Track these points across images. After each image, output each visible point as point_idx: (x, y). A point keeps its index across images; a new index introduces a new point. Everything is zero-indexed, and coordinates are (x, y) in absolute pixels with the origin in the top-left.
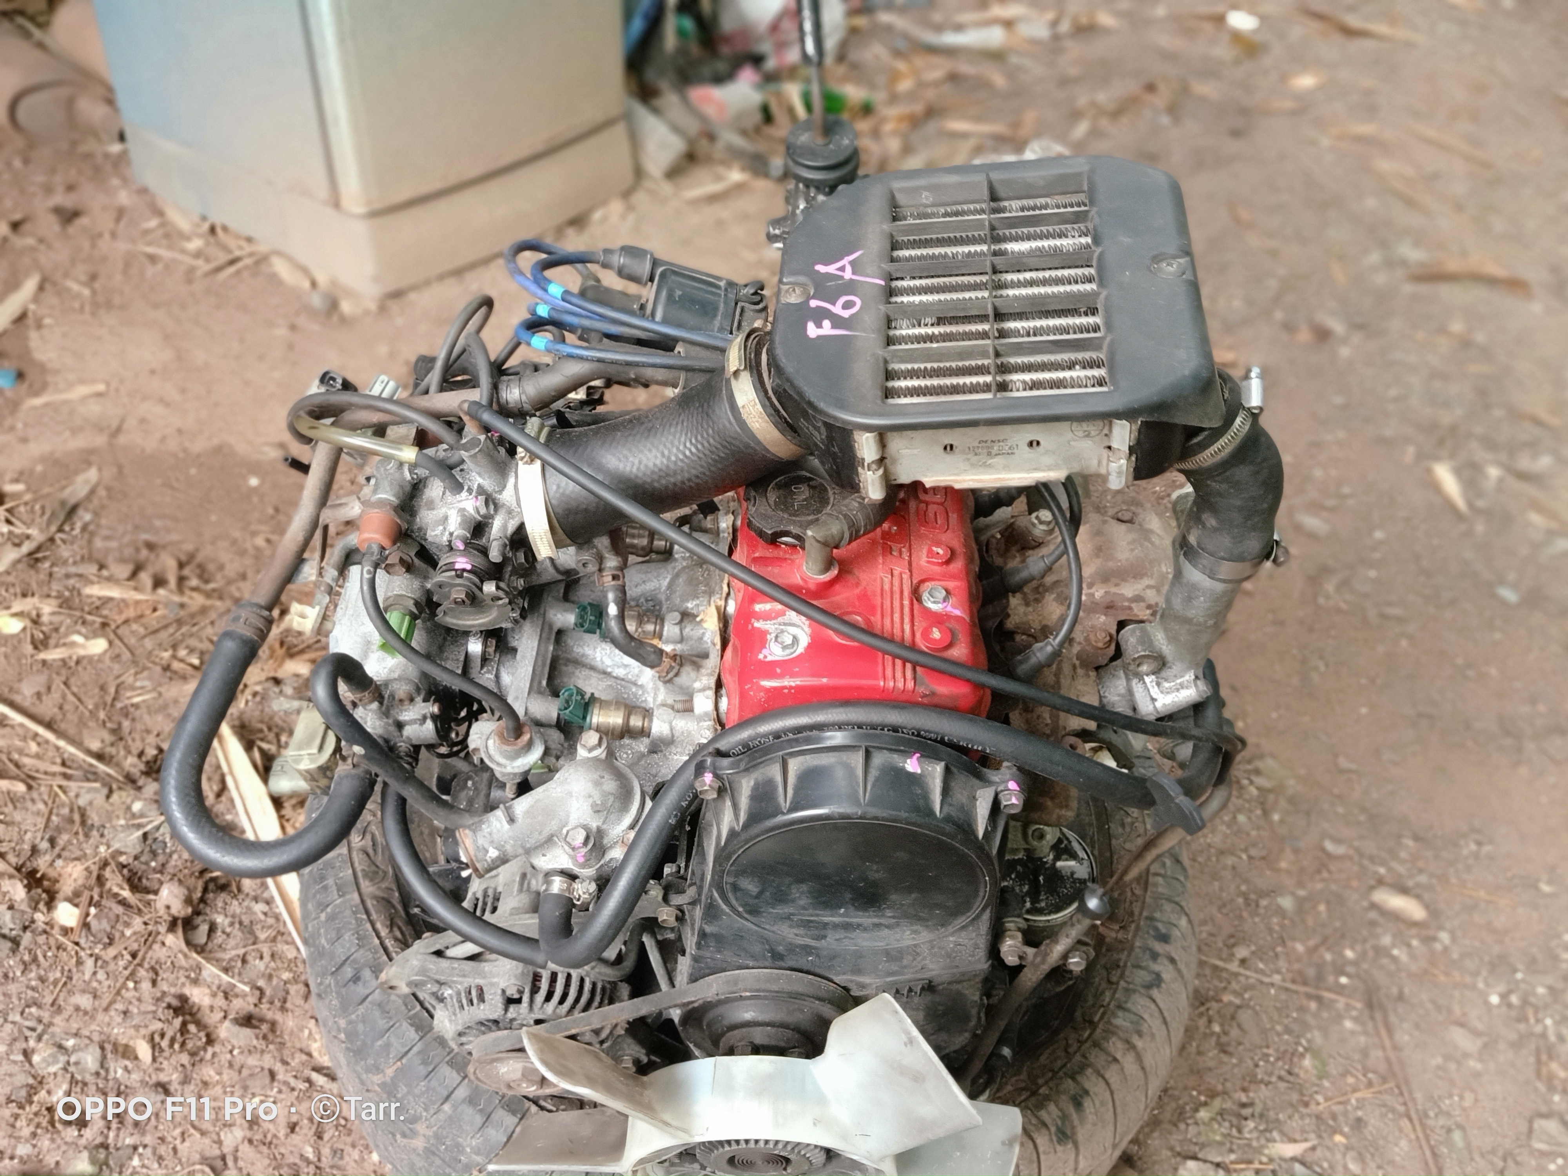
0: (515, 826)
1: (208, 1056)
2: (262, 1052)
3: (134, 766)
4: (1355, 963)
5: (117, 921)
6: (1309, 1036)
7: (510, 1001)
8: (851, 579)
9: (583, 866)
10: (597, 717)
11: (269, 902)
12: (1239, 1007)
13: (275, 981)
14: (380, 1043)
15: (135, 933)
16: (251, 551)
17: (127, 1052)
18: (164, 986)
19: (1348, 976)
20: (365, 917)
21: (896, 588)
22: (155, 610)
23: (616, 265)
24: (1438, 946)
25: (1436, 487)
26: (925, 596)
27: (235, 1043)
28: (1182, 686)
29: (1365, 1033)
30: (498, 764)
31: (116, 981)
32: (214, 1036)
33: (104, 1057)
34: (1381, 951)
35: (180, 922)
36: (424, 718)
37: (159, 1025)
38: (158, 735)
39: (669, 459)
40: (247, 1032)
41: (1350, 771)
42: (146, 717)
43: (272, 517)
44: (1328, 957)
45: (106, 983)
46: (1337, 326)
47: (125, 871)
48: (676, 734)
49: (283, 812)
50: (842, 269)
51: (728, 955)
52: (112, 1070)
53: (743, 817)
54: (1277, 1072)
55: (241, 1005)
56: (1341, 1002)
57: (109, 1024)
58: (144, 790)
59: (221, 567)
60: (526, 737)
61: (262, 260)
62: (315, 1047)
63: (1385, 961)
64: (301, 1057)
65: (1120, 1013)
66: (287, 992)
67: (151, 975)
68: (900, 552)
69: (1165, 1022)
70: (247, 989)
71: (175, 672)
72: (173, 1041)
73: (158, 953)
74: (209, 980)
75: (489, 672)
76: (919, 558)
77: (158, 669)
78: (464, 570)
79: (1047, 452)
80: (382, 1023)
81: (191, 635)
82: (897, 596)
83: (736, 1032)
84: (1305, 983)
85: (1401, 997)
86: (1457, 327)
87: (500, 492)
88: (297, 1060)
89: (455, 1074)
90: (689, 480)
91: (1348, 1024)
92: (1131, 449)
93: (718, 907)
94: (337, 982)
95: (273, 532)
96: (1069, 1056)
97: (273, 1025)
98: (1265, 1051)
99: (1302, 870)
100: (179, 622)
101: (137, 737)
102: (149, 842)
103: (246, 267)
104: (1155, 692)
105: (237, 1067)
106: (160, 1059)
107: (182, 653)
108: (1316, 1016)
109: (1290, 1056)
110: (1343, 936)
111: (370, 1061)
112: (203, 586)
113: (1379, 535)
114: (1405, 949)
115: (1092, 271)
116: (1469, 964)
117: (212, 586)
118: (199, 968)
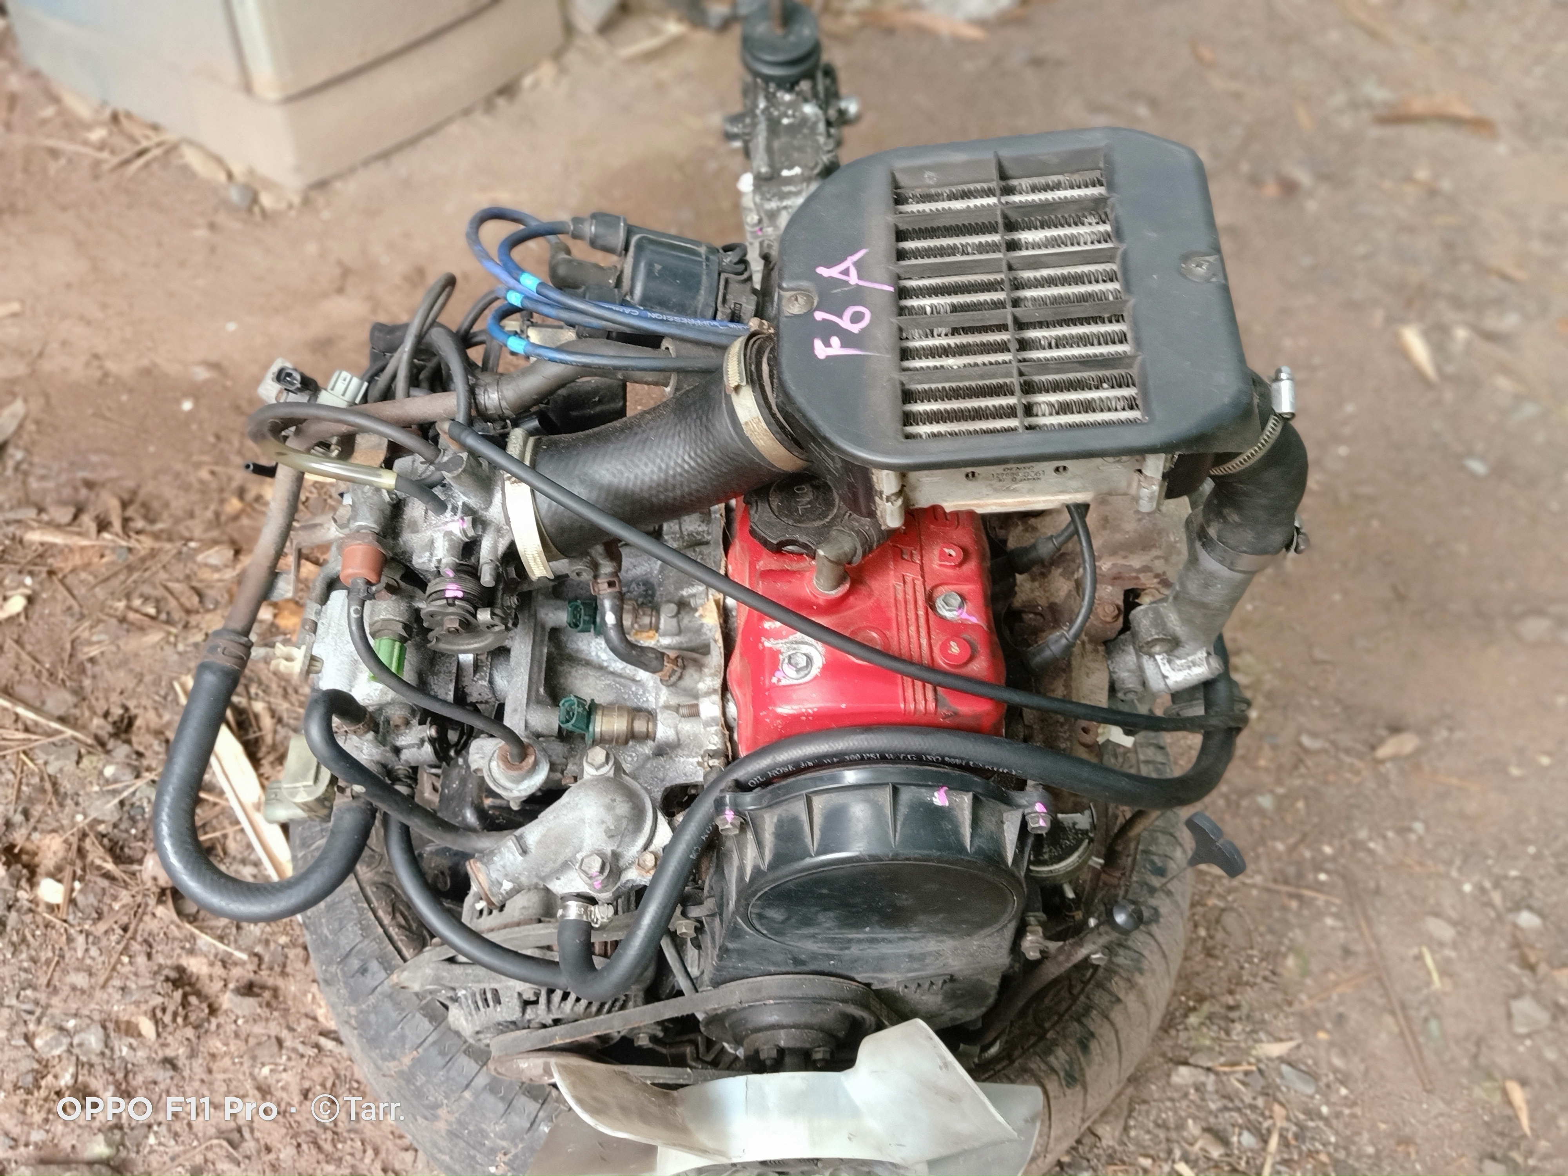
0: (529, 857)
1: (213, 1027)
2: (267, 1020)
3: (100, 727)
4: (1333, 859)
5: (104, 894)
6: (1291, 935)
7: (526, 1003)
8: (863, 590)
9: (600, 891)
10: (601, 725)
11: (257, 864)
12: (1223, 910)
13: (272, 946)
14: (393, 1033)
15: (123, 906)
16: (196, 485)
17: (130, 1030)
18: (161, 960)
19: (1327, 872)
20: (366, 905)
21: (910, 597)
22: (102, 556)
23: (588, 236)
24: (1413, 837)
25: (1403, 353)
26: (939, 603)
27: (240, 1013)
28: (1194, 664)
29: (1346, 929)
30: (505, 788)
31: (110, 956)
32: (216, 1006)
33: (107, 1036)
34: (1357, 845)
35: (168, 892)
36: (422, 741)
37: (158, 1000)
38: (122, 693)
39: (667, 473)
40: (250, 1001)
41: (1324, 662)
42: (107, 674)
43: (214, 446)
44: (1308, 854)
45: (100, 959)
46: (1303, 177)
47: (106, 841)
48: (682, 739)
49: (262, 771)
50: (846, 272)
51: (751, 964)
52: (116, 1048)
53: (768, 856)
54: (1261, 973)
55: (241, 974)
56: (1321, 899)
57: (108, 1002)
58: (114, 754)
59: (167, 505)
60: (531, 760)
61: (172, 149)
62: (321, 1012)
63: (1362, 855)
64: (306, 1023)
65: (1121, 951)
66: (286, 957)
67: (145, 948)
68: (912, 555)
69: (1164, 956)
70: (244, 956)
71: (132, 624)
72: (175, 1015)
73: (150, 924)
74: (205, 949)
75: (482, 678)
76: (931, 561)
77: (114, 621)
78: (456, 598)
79: (1074, 477)
80: (394, 1015)
81: (144, 582)
82: (911, 606)
83: (760, 1034)
84: (1286, 882)
85: (1377, 891)
86: (1422, 174)
87: (486, 509)
88: (303, 1026)
89: (473, 1063)
90: (690, 494)
91: (1329, 921)
92: (1165, 476)
93: (742, 929)
94: (344, 974)
95: (217, 463)
96: (1075, 999)
97: (275, 991)
98: (1250, 952)
99: (1280, 767)
100: (130, 569)
101: (101, 695)
102: (126, 808)
103: (155, 159)
104: (1166, 669)
105: (243, 1036)
106: (164, 1035)
107: (137, 602)
108: (1298, 914)
109: (1272, 956)
110: (1322, 833)
111: (386, 1050)
112: (149, 528)
113: (1350, 408)
114: (1380, 841)
115: (1114, 267)
116: (1444, 853)
117: (159, 526)
118: (193, 937)
